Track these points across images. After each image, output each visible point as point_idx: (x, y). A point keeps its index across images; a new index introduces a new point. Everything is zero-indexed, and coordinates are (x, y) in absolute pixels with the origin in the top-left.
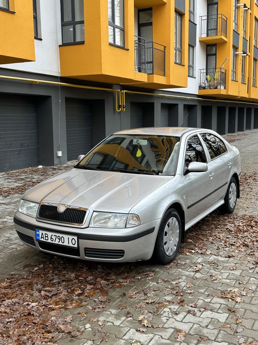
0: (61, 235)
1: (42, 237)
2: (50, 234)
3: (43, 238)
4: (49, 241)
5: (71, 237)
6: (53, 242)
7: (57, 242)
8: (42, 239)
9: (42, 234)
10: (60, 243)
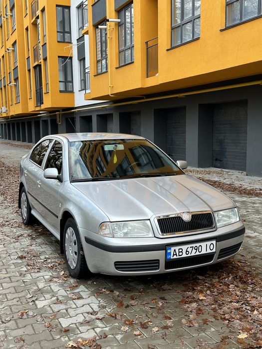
0: (198, 245)
1: (174, 255)
2: (184, 247)
3: (176, 254)
4: (184, 255)
5: (209, 243)
6: (189, 255)
7: (193, 254)
8: (175, 257)
9: (175, 250)
10: (198, 253)
